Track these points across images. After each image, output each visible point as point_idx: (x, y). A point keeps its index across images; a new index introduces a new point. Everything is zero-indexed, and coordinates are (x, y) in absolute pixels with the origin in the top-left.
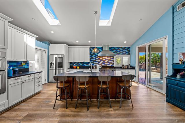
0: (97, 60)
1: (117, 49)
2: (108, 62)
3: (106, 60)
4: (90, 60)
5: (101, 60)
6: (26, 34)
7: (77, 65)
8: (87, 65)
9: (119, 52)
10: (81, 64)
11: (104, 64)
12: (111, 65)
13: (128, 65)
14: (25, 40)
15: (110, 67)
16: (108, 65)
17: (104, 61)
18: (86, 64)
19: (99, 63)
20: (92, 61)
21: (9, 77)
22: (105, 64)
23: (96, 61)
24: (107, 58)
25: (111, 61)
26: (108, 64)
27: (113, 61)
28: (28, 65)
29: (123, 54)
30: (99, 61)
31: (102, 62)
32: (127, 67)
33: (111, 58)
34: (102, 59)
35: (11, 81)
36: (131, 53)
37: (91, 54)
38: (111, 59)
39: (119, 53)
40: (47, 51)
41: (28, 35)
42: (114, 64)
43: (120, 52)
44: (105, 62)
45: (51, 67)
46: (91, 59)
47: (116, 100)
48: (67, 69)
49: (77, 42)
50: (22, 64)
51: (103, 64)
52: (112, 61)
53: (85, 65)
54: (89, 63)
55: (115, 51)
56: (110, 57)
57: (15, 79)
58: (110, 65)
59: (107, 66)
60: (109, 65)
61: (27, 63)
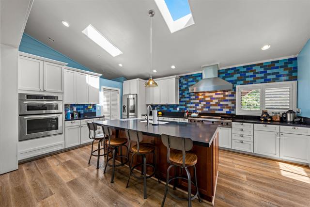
0: (194, 99)
1: (245, 69)
2: (218, 104)
3: (214, 99)
4: (180, 101)
5: (201, 101)
6: (88, 75)
7: (159, 110)
8: (174, 109)
9: (251, 76)
10: (165, 109)
11: (209, 107)
12: (228, 110)
13: (286, 114)
14: (87, 82)
15: (223, 116)
16: (219, 110)
17: (208, 102)
18: (172, 107)
19: (198, 105)
20: (182, 102)
21: (67, 119)
22: (211, 107)
23: (192, 101)
24: (216, 94)
25: (227, 101)
26: (219, 108)
27: (234, 101)
28: (95, 109)
29: (267, 81)
30: (198, 101)
31: (205, 103)
32: (281, 118)
33: (227, 93)
34: (204, 98)
35: (68, 123)
36: (299, 74)
37: (182, 88)
38: (227, 96)
39: (252, 79)
40: (119, 90)
41: (90, 76)
42: (235, 107)
43: (254, 76)
44: (211, 103)
45: (124, 112)
46: (182, 98)
47: (174, 189)
48: (142, 115)
49: (155, 71)
50: (89, 107)
51: (207, 108)
52: (230, 100)
53: (172, 110)
54: (178, 105)
55: (239, 75)
56: (225, 91)
57: (72, 122)
58: (225, 111)
59: (217, 112)
60: (222, 110)
61: (94, 106)
